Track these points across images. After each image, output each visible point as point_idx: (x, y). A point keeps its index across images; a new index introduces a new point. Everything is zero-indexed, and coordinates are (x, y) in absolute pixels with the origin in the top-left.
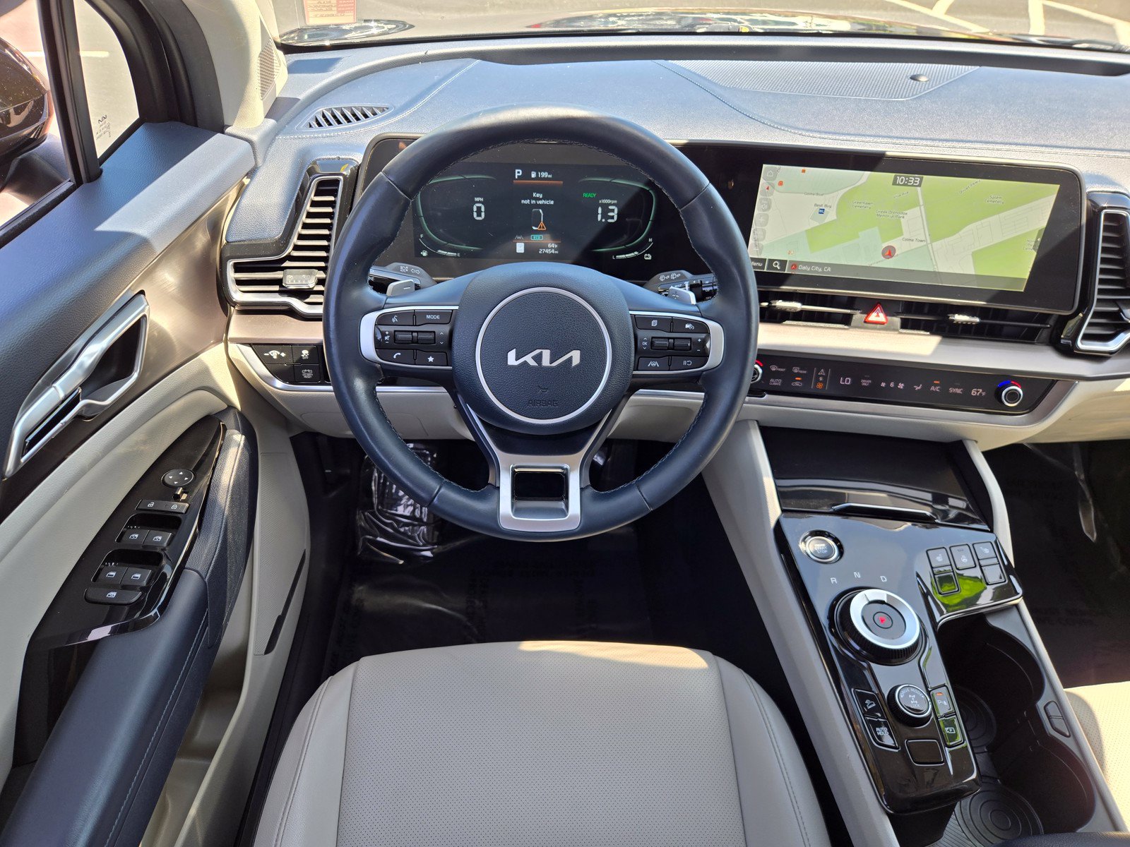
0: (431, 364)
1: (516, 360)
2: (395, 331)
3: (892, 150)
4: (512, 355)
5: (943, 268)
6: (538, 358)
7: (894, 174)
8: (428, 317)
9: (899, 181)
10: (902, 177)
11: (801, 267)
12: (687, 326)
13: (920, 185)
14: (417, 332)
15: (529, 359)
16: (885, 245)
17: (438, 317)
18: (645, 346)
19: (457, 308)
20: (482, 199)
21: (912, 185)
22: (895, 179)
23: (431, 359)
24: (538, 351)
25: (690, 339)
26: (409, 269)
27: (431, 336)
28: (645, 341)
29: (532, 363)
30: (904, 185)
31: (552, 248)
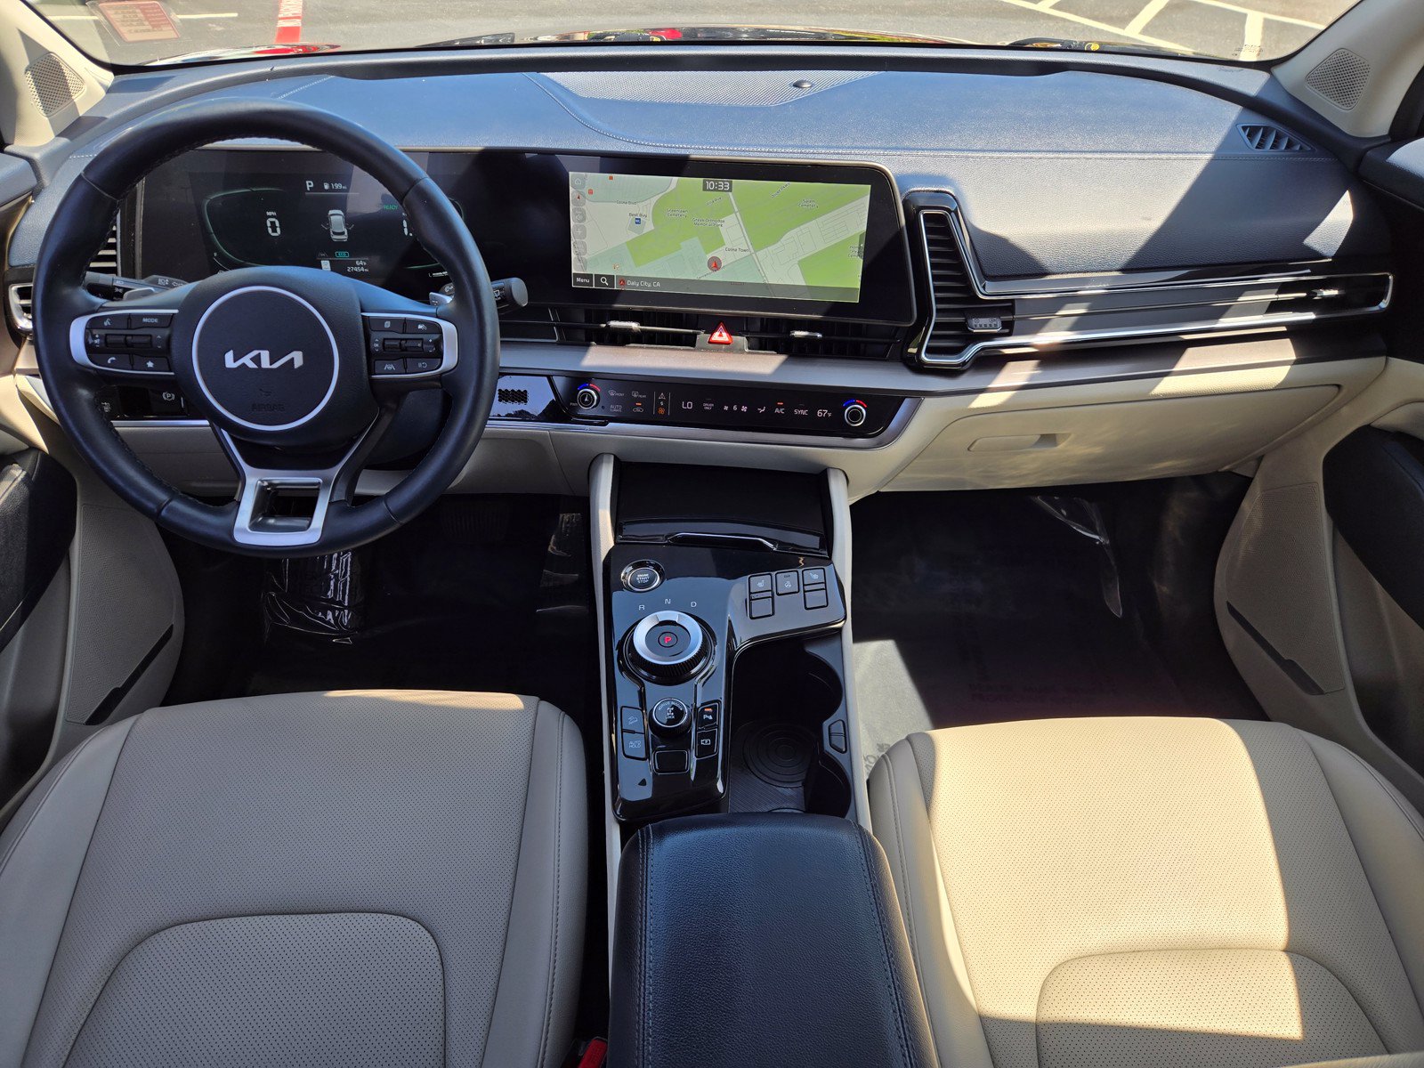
0: (150, 369)
1: (235, 361)
2: (107, 335)
3: (697, 152)
4: (229, 356)
5: (772, 280)
6: (257, 360)
7: (702, 179)
8: (145, 320)
9: (708, 186)
10: (711, 182)
11: (629, 283)
12: (420, 327)
13: (730, 190)
14: (132, 335)
15: (247, 360)
16: (709, 256)
17: (156, 320)
18: (377, 348)
19: (176, 311)
20: (274, 214)
21: (723, 191)
22: (705, 185)
23: (150, 364)
24: (255, 353)
25: (422, 339)
26: (170, 282)
27: (146, 340)
28: (377, 343)
29: (252, 365)
30: (715, 190)
31: (361, 266)
